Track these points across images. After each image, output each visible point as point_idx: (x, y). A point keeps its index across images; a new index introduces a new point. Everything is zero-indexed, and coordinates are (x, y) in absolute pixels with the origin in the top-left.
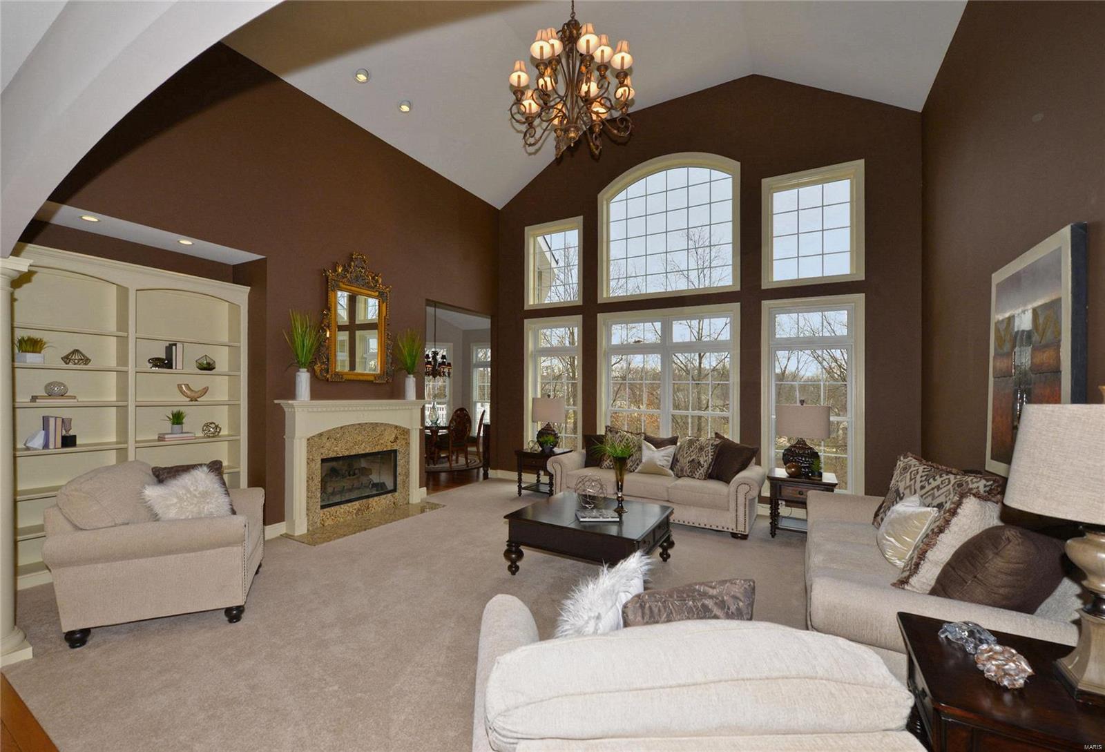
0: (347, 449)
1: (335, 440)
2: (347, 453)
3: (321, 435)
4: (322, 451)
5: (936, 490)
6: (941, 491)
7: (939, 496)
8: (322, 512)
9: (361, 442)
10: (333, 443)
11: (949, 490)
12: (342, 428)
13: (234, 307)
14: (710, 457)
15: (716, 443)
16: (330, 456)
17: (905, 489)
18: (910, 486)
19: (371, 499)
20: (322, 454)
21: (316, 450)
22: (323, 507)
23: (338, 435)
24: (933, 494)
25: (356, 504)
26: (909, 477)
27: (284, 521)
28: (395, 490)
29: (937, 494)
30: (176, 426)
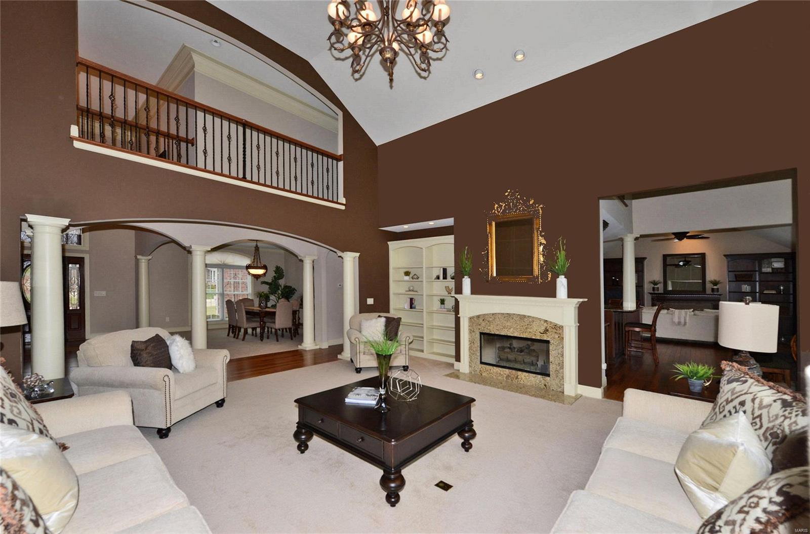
0: (498, 330)
1: (488, 322)
2: (497, 333)
3: (478, 317)
4: (479, 327)
8: (481, 367)
9: (509, 327)
10: (487, 324)
12: (493, 314)
16: (485, 332)
20: (479, 329)
21: (475, 326)
22: (481, 363)
23: (491, 319)
25: (507, 371)
28: (548, 375)
30: (443, 305)
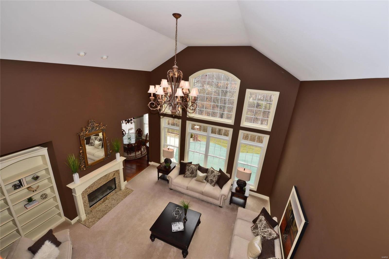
0: (97, 187)
1: (92, 187)
3: (86, 189)
5: (265, 232)
6: (266, 233)
7: (265, 234)
8: (90, 208)
9: (101, 183)
10: (91, 189)
11: (268, 234)
12: (93, 183)
13: (43, 156)
14: (217, 179)
15: (219, 175)
16: (91, 193)
17: (259, 227)
18: (260, 227)
19: (107, 196)
20: (87, 194)
21: (85, 194)
22: (90, 207)
23: (93, 185)
24: (264, 233)
26: (261, 224)
27: (77, 216)
28: (116, 188)
29: (265, 233)
30: (30, 202)
